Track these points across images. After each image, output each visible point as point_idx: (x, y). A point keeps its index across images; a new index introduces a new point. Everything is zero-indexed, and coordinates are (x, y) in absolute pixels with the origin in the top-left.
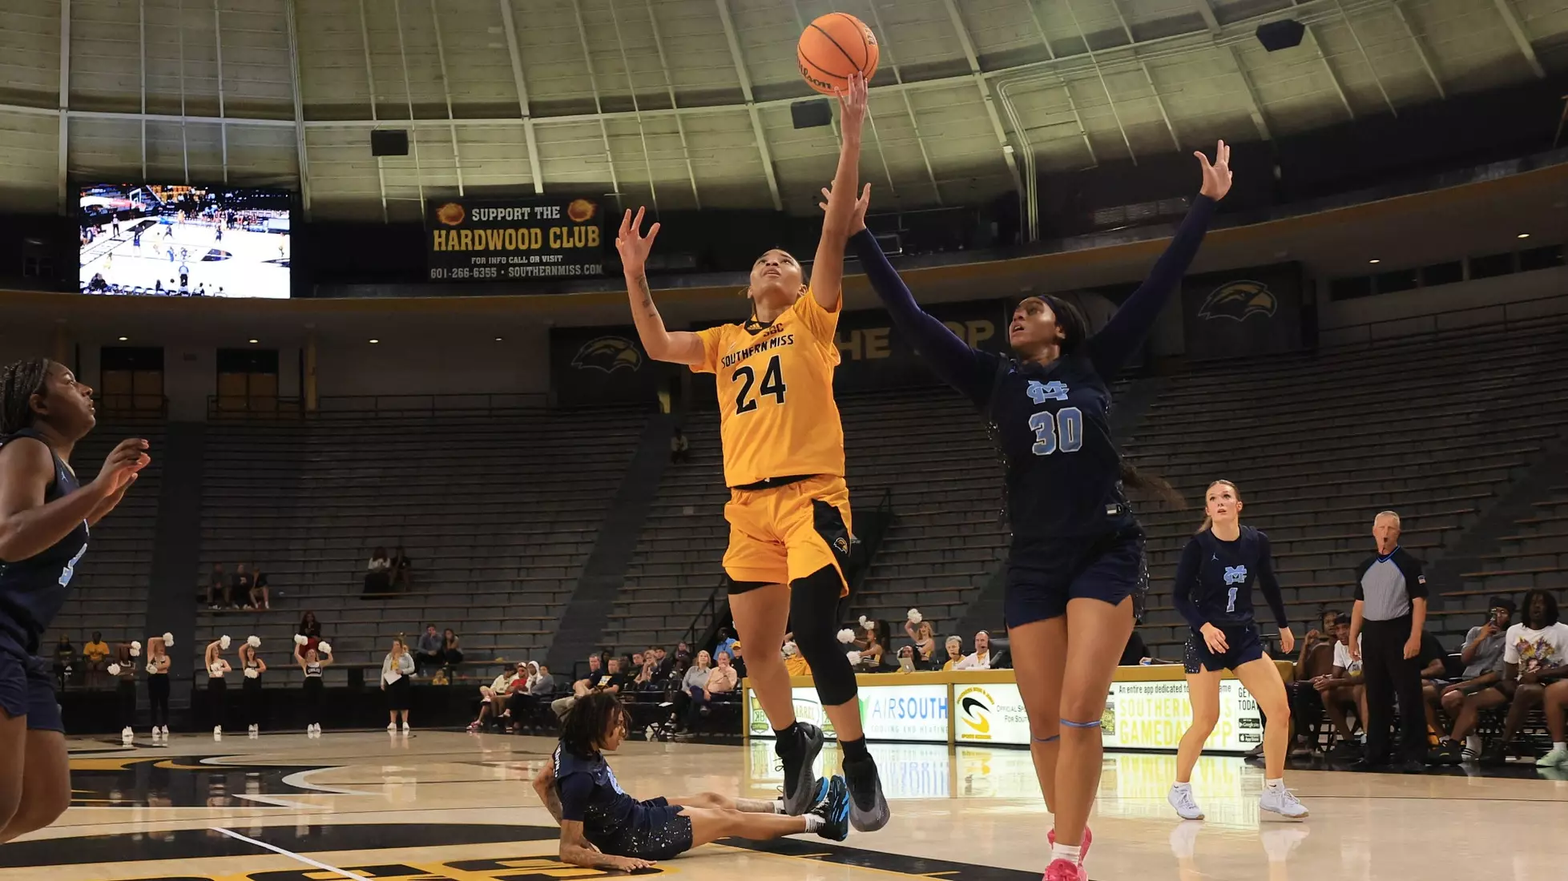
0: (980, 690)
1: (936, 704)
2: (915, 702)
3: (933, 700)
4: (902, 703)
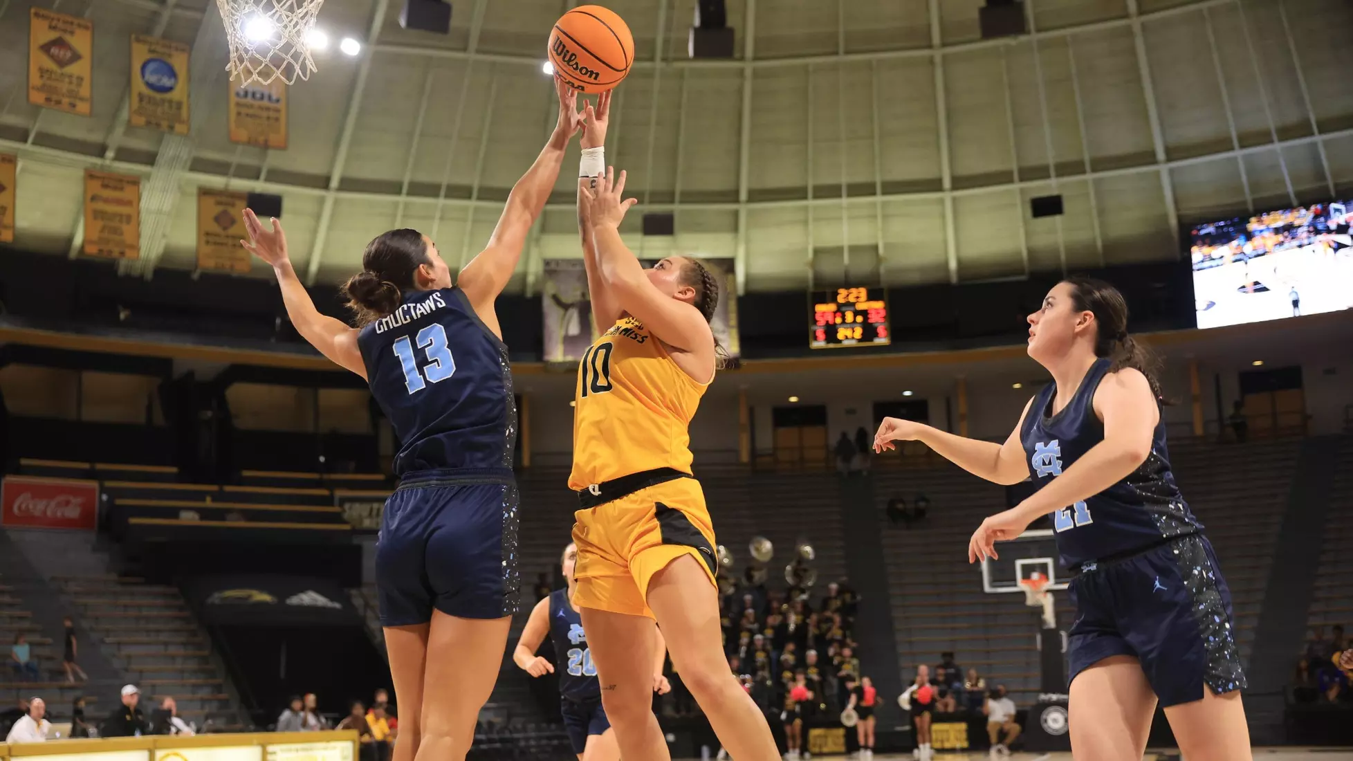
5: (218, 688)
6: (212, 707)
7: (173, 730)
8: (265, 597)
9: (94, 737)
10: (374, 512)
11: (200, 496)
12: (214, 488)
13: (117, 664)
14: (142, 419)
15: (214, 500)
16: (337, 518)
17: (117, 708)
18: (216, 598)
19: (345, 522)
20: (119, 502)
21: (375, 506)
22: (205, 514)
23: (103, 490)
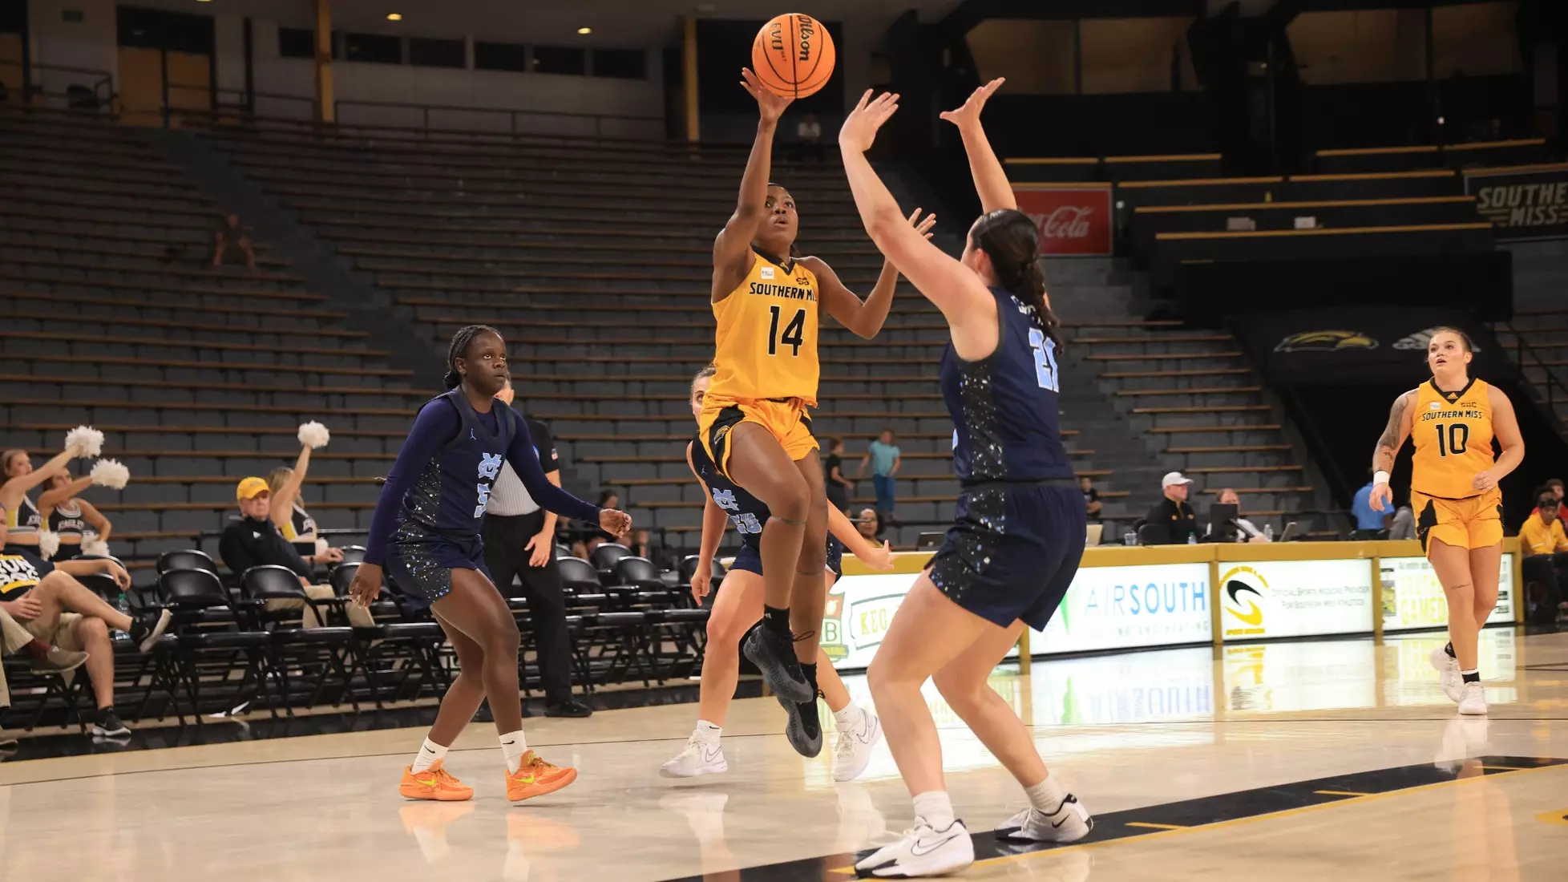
0: (1249, 570)
1: (1189, 592)
2: (1156, 588)
3: (1184, 585)
4: (1134, 591)
5: (1297, 477)
6: (1292, 505)
7: (1242, 535)
8: (1362, 341)
9: (1132, 545)
10: (1529, 201)
11: (1257, 193)
12: (1278, 179)
13: (1153, 444)
14: (1166, 86)
15: (1274, 200)
16: (1468, 212)
17: (1157, 504)
18: (1286, 345)
19: (1483, 219)
20: (1139, 210)
21: (1531, 188)
22: (1263, 219)
23: (1118, 194)
